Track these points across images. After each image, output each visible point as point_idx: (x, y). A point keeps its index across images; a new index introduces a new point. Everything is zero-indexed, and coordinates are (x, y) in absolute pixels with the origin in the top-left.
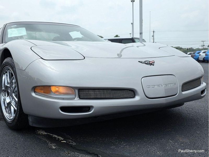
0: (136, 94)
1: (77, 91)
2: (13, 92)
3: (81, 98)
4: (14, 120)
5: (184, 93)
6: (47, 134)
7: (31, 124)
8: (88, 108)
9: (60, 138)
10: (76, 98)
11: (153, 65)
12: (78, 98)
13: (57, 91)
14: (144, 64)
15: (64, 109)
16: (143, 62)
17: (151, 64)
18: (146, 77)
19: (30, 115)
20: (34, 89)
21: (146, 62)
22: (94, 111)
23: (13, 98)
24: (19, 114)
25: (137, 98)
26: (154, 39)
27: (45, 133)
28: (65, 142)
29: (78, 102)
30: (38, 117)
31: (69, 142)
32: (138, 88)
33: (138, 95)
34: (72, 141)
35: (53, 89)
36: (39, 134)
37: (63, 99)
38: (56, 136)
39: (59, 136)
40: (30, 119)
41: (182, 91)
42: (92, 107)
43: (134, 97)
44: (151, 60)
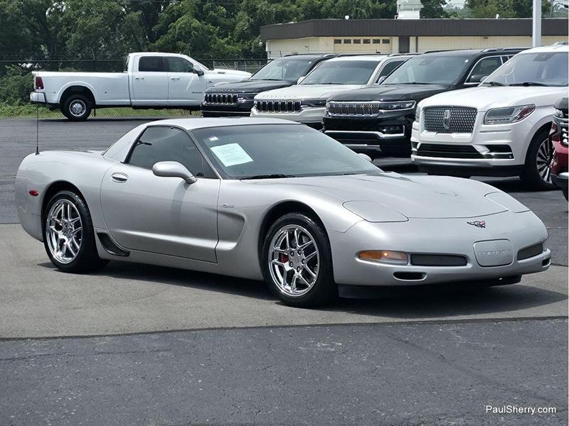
0: (467, 260)
1: (409, 257)
3: (413, 264)
5: (520, 262)
7: (341, 295)
8: (419, 275)
10: (409, 264)
11: (484, 227)
12: (411, 264)
15: (398, 274)
16: (472, 224)
18: (478, 242)
20: (359, 254)
21: (476, 224)
22: (426, 278)
25: (469, 266)
29: (409, 268)
32: (470, 255)
33: (470, 262)
40: (341, 290)
41: (518, 260)
42: (425, 273)
43: (465, 265)
44: (480, 219)
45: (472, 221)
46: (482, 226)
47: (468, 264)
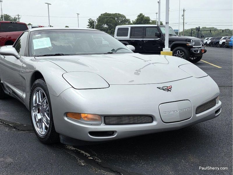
0: (154, 119)
1: (103, 118)
2: (45, 112)
3: (106, 124)
4: (46, 135)
5: (198, 115)
6: (75, 149)
7: (62, 141)
8: (112, 133)
9: (87, 154)
10: (102, 124)
11: (170, 91)
12: (104, 124)
13: (86, 117)
14: (162, 90)
15: (93, 133)
16: (161, 88)
17: (168, 89)
18: (163, 103)
19: (61, 134)
20: (67, 114)
21: (164, 88)
22: (117, 135)
23: (44, 115)
24: (51, 132)
25: (154, 123)
26: (184, 19)
27: (73, 148)
28: (91, 158)
29: (103, 127)
30: (68, 137)
31: (96, 159)
33: (156, 120)
34: (98, 158)
35: (83, 115)
36: (68, 149)
37: (91, 125)
38: (83, 152)
39: (86, 152)
40: (61, 138)
41: (196, 114)
42: (116, 132)
43: (152, 122)
44: (168, 85)
45: (161, 86)
46: (168, 90)
47: (154, 122)
